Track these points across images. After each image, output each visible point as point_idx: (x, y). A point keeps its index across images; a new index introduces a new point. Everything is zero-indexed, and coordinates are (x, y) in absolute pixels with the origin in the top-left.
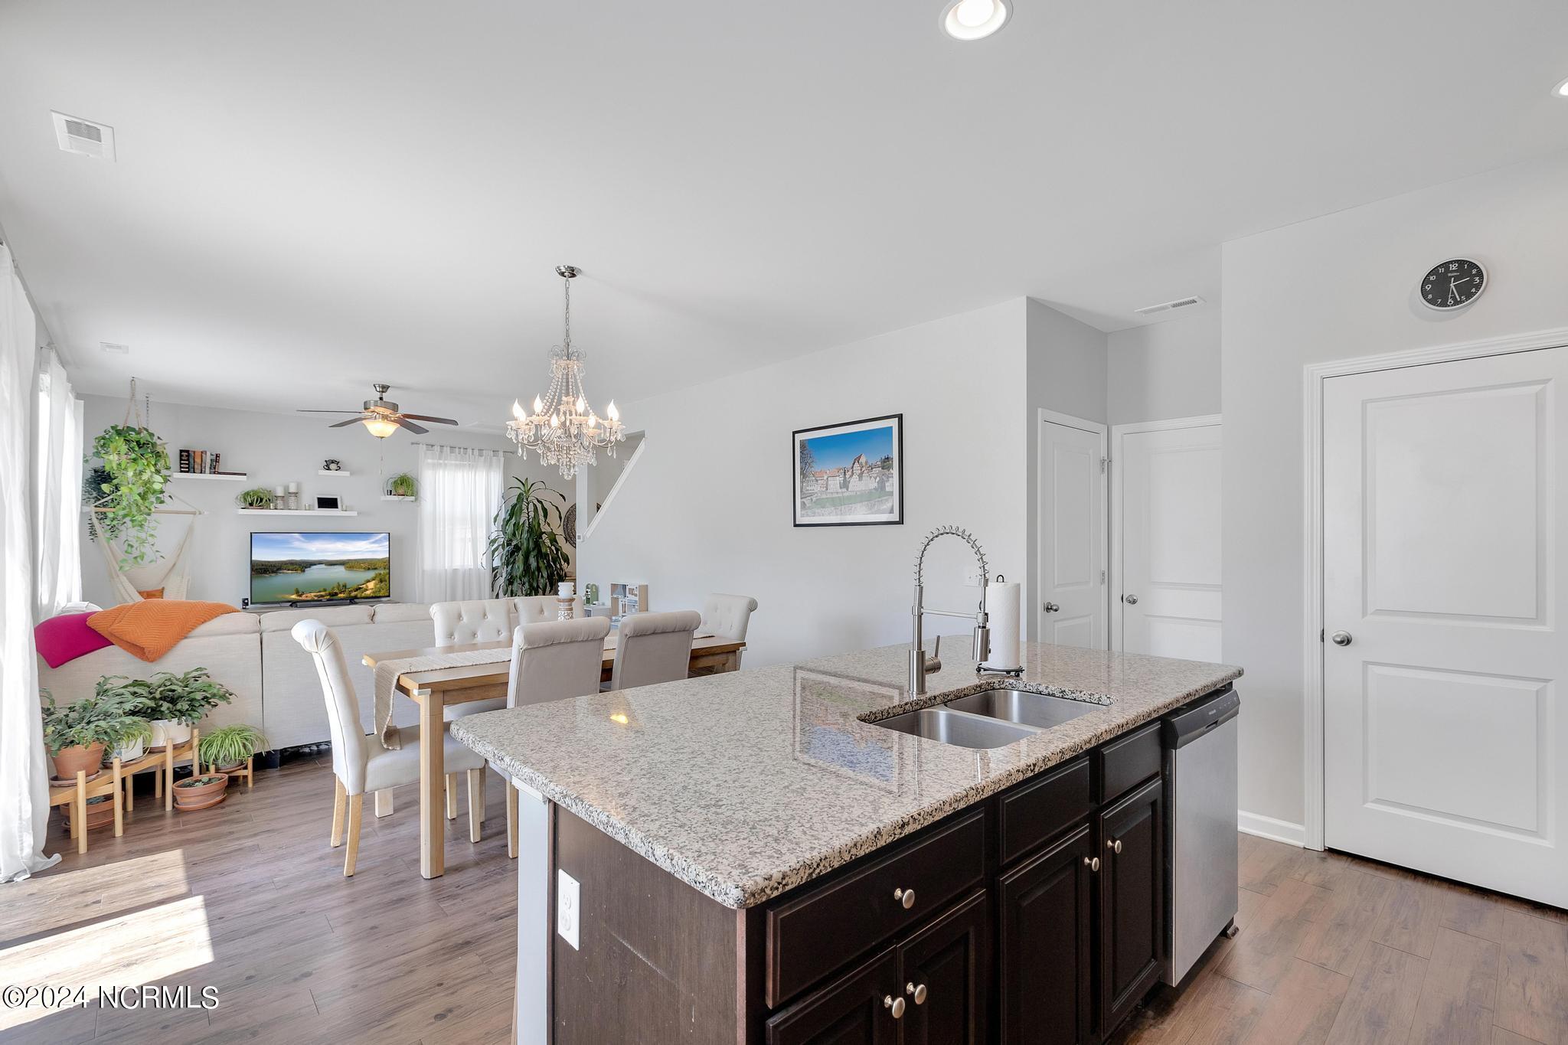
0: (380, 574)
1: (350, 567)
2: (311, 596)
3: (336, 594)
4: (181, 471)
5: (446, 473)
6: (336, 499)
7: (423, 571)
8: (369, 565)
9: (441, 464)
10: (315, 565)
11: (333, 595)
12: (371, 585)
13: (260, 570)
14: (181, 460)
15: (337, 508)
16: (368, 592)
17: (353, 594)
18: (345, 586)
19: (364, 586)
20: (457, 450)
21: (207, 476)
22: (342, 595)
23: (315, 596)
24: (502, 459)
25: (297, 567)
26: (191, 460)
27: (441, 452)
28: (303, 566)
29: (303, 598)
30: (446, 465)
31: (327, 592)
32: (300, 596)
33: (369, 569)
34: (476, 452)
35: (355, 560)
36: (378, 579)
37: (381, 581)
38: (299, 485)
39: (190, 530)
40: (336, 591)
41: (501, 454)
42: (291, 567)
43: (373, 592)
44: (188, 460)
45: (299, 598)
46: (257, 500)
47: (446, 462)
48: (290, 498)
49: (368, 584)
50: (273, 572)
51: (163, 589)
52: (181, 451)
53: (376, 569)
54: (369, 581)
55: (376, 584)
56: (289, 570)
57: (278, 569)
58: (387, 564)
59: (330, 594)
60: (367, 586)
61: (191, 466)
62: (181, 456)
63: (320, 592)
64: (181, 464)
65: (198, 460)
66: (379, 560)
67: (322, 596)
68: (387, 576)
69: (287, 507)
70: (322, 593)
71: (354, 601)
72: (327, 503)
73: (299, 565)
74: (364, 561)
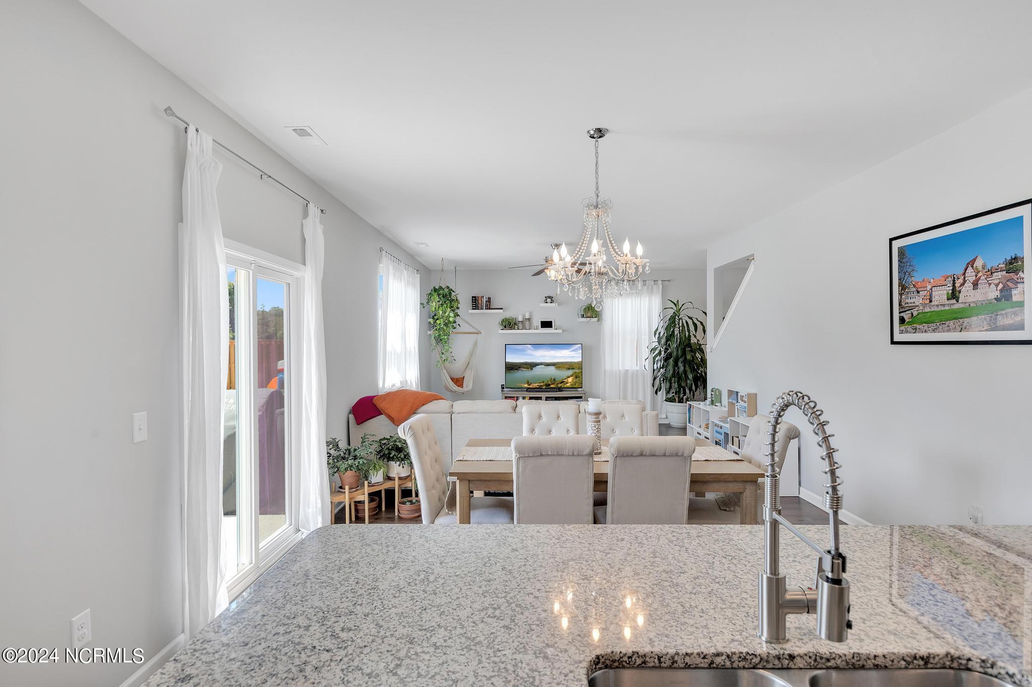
0: (576, 372)
1: (558, 367)
2: (536, 385)
3: (549, 385)
4: (473, 309)
5: (620, 300)
6: (551, 322)
7: (605, 371)
8: (569, 366)
9: (617, 293)
10: (538, 365)
12: (570, 380)
13: (511, 368)
14: (472, 302)
15: (552, 327)
16: (568, 385)
17: (559, 385)
18: (554, 380)
19: (566, 380)
21: (484, 311)
22: (552, 386)
23: (538, 386)
24: (661, 286)
25: (529, 366)
26: (477, 302)
28: (531, 366)
29: (531, 386)
31: (545, 383)
32: (529, 385)
33: (569, 369)
34: (641, 282)
35: (562, 363)
36: (574, 376)
37: (576, 377)
38: (531, 314)
39: (476, 344)
40: (550, 383)
41: (660, 282)
42: (525, 367)
43: (571, 385)
44: (475, 302)
46: (509, 324)
48: (526, 323)
49: (568, 379)
50: (516, 369)
51: (464, 377)
52: (473, 297)
53: (573, 369)
54: (569, 377)
55: (573, 379)
57: (519, 368)
58: (580, 366)
59: (546, 385)
60: (568, 381)
61: (477, 305)
62: (473, 300)
64: (473, 304)
65: (480, 302)
66: (575, 363)
67: (541, 386)
68: (580, 375)
69: (524, 328)
70: (542, 384)
71: (560, 389)
72: (546, 324)
73: (530, 365)
74: (566, 363)
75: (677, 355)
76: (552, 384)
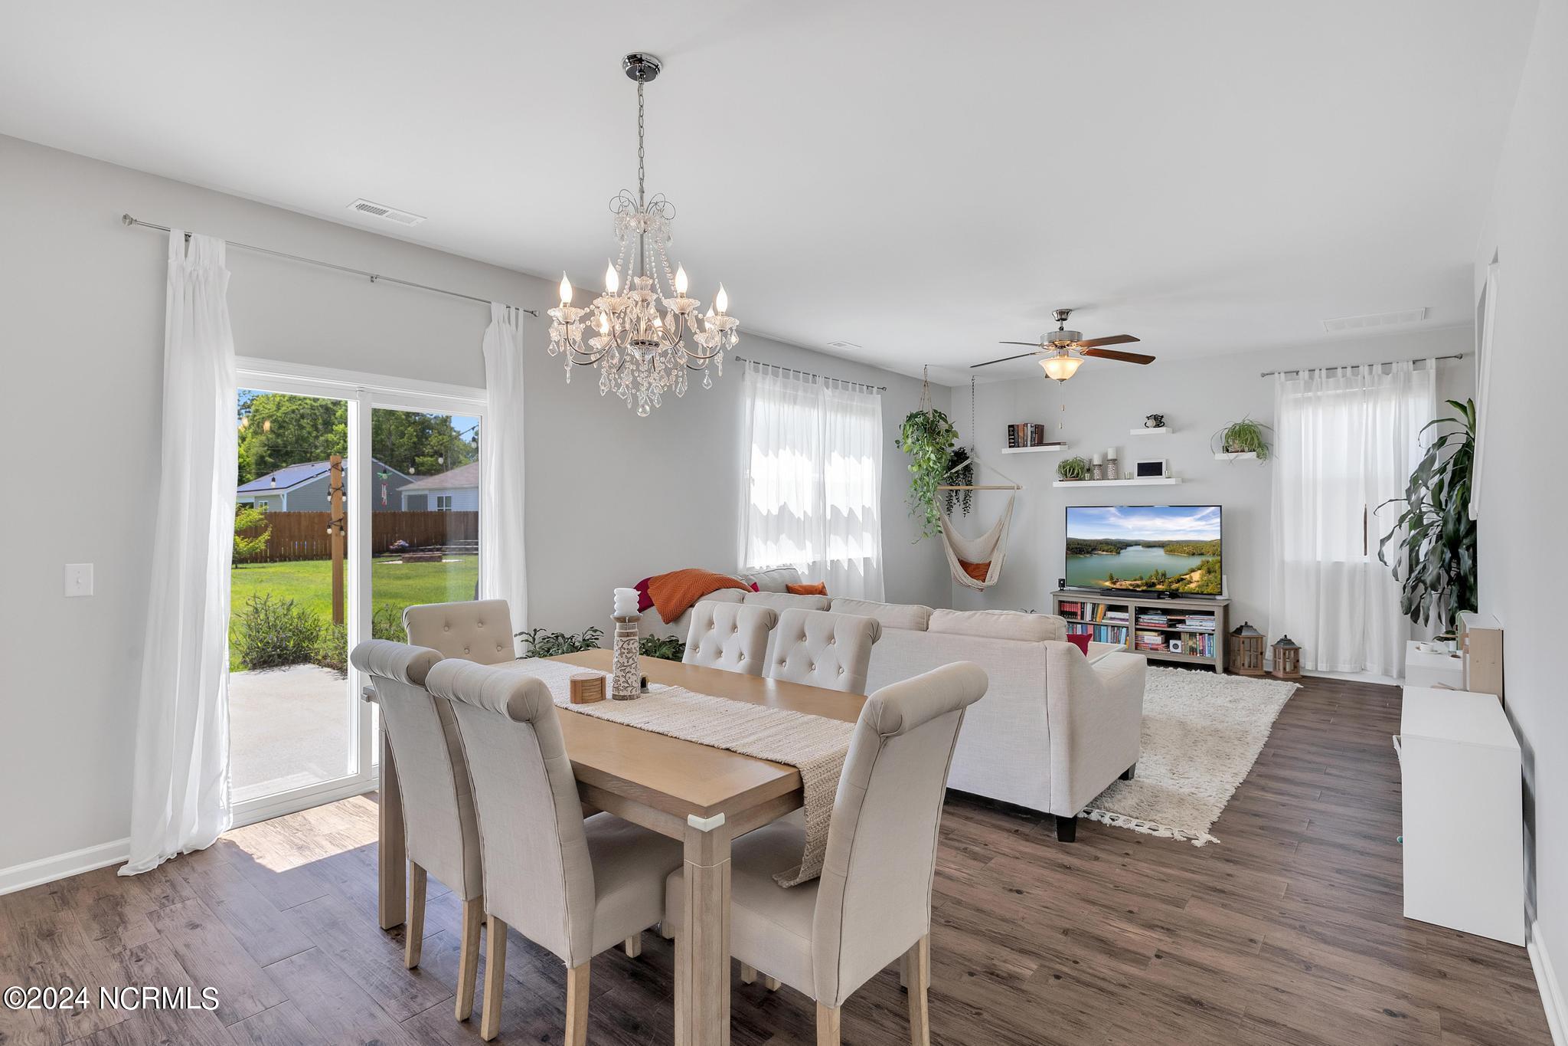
0: (1209, 562)
1: (1171, 551)
2: (1126, 584)
3: (1154, 585)
4: (1010, 447)
5: (1320, 412)
6: (1160, 464)
7: (1283, 562)
8: (1194, 549)
9: (1310, 398)
10: (1131, 546)
11: (1150, 586)
12: (1196, 576)
13: (1077, 549)
14: (1009, 435)
15: (1161, 475)
16: (1192, 586)
17: (1174, 586)
18: (1164, 575)
19: (1187, 576)
20: (1339, 371)
21: (1030, 449)
22: (1160, 587)
23: (1131, 585)
24: (1433, 373)
25: (1112, 547)
26: (1016, 434)
27: (1311, 378)
28: (1118, 547)
29: (1118, 586)
30: (1319, 398)
31: (1144, 581)
32: (1114, 583)
33: (1193, 554)
34: (1377, 369)
35: (1178, 542)
36: (1205, 568)
37: (1209, 572)
38: (1118, 450)
39: (1011, 503)
40: (1154, 581)
41: (1431, 364)
42: (1106, 548)
43: (1199, 586)
44: (1013, 435)
45: (1113, 586)
46: (1074, 471)
47: (1319, 393)
48: (1108, 467)
49: (1192, 574)
50: (1088, 553)
51: (990, 562)
52: (1009, 426)
53: (1202, 554)
54: (1193, 571)
55: (1202, 576)
56: (1103, 551)
57: (1094, 549)
58: (1217, 549)
59: (1147, 584)
60: (1191, 577)
61: (1016, 440)
62: (1009, 431)
63: (1135, 580)
64: (1010, 439)
65: (1021, 434)
66: (1205, 543)
67: (1138, 586)
68: (1217, 566)
69: (1104, 477)
70: (1139, 582)
71: (1174, 595)
72: (1151, 469)
73: (1115, 545)
74: (1187, 543)
75: (1457, 531)
76: (1159, 584)
